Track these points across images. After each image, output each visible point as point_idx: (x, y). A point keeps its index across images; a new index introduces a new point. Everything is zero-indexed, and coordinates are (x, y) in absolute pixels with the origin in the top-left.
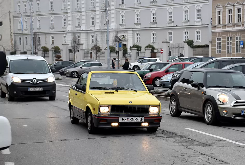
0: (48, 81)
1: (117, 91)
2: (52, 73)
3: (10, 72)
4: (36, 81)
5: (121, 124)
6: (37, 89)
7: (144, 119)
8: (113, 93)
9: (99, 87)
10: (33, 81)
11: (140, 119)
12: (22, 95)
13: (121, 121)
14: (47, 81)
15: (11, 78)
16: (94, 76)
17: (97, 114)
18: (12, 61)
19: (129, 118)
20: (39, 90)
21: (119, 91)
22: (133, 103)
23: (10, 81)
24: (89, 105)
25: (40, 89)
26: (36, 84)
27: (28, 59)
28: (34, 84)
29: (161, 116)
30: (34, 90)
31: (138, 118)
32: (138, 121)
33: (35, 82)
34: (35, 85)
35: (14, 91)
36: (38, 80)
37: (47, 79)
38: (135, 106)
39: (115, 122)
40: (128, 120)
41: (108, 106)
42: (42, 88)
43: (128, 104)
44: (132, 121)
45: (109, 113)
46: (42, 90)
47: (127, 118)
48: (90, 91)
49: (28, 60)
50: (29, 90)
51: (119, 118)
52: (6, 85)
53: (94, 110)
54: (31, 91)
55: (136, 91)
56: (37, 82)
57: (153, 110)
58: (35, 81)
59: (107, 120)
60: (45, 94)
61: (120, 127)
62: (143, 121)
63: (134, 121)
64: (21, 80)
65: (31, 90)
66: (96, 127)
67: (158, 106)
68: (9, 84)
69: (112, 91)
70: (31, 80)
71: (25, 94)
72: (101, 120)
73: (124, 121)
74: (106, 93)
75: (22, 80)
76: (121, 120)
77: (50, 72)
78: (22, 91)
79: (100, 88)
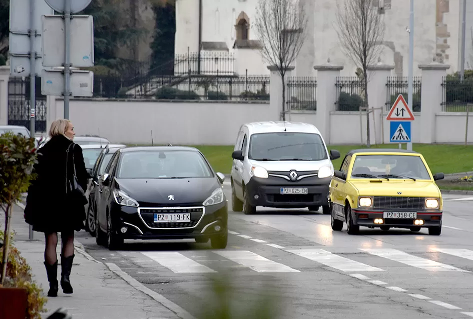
0: (320, 176)
1: (388, 180)
2: (331, 159)
3: (250, 158)
4: (296, 175)
5: (386, 220)
6: (297, 191)
7: (417, 215)
8: (381, 182)
9: (364, 173)
10: (291, 174)
11: (412, 215)
12: (269, 202)
13: (387, 217)
14: (317, 176)
15: (251, 168)
16: (359, 159)
17: (357, 207)
18: (255, 136)
19: (397, 213)
20: (301, 193)
21: (390, 179)
22: (403, 195)
23: (249, 175)
24: (348, 197)
25: (304, 190)
26: (296, 180)
27: (285, 130)
28: (291, 180)
29: (442, 213)
30: (291, 193)
31: (408, 213)
32: (408, 217)
33: (293, 178)
34: (294, 183)
35: (255, 195)
36: (300, 173)
37: (316, 172)
38: (405, 198)
39: (379, 218)
40: (395, 215)
41: (370, 197)
42: (306, 189)
43: (396, 195)
44: (400, 217)
45: (371, 207)
46: (307, 193)
47: (394, 213)
48: (353, 179)
49: (285, 134)
50: (282, 193)
51: (383, 212)
52: (241, 182)
53: (353, 202)
54: (285, 195)
55: (415, 180)
56: (298, 176)
57: (431, 204)
58: (293, 175)
59: (367, 215)
60: (313, 201)
61: (385, 224)
62: (416, 218)
63: (404, 217)
64: (269, 174)
65: (285, 193)
66: (355, 225)
67: (438, 199)
68: (247, 181)
69: (381, 179)
70: (287, 173)
71: (275, 201)
72: (360, 215)
73: (389, 217)
74: (371, 181)
75: (269, 172)
76: (385, 215)
77: (326, 158)
78: (269, 195)
79: (365, 176)
